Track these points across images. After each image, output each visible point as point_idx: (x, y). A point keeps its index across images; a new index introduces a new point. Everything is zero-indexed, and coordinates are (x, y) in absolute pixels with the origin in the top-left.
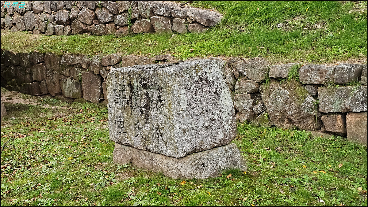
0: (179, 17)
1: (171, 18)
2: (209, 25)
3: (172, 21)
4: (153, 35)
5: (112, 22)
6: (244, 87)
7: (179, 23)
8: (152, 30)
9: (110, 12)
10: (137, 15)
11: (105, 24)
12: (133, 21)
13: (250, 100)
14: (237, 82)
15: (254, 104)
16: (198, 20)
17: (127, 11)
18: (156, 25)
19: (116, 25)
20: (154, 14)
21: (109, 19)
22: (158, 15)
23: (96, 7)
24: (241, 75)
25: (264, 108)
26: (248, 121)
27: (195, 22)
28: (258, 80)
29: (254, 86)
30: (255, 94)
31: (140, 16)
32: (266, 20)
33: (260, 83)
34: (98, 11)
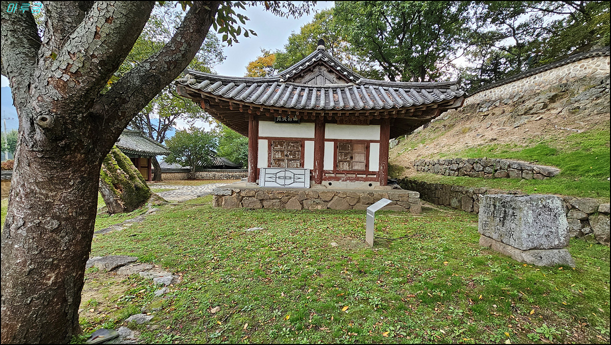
0: (527, 170)
1: (522, 170)
2: (550, 175)
3: (522, 172)
4: (508, 179)
5: (483, 171)
6: (575, 215)
7: (527, 173)
8: (508, 176)
9: (482, 166)
10: (498, 168)
11: (478, 172)
12: (496, 171)
13: (580, 224)
14: (570, 212)
15: (583, 227)
16: (541, 172)
17: (493, 165)
18: (511, 173)
19: (485, 172)
20: (510, 168)
21: (481, 169)
22: (513, 168)
23: (474, 163)
24: (573, 207)
25: (592, 231)
26: (576, 237)
27: (539, 173)
28: (588, 212)
29: (584, 216)
30: (585, 221)
31: (501, 168)
32: (597, 175)
33: (589, 214)
34: (475, 165)
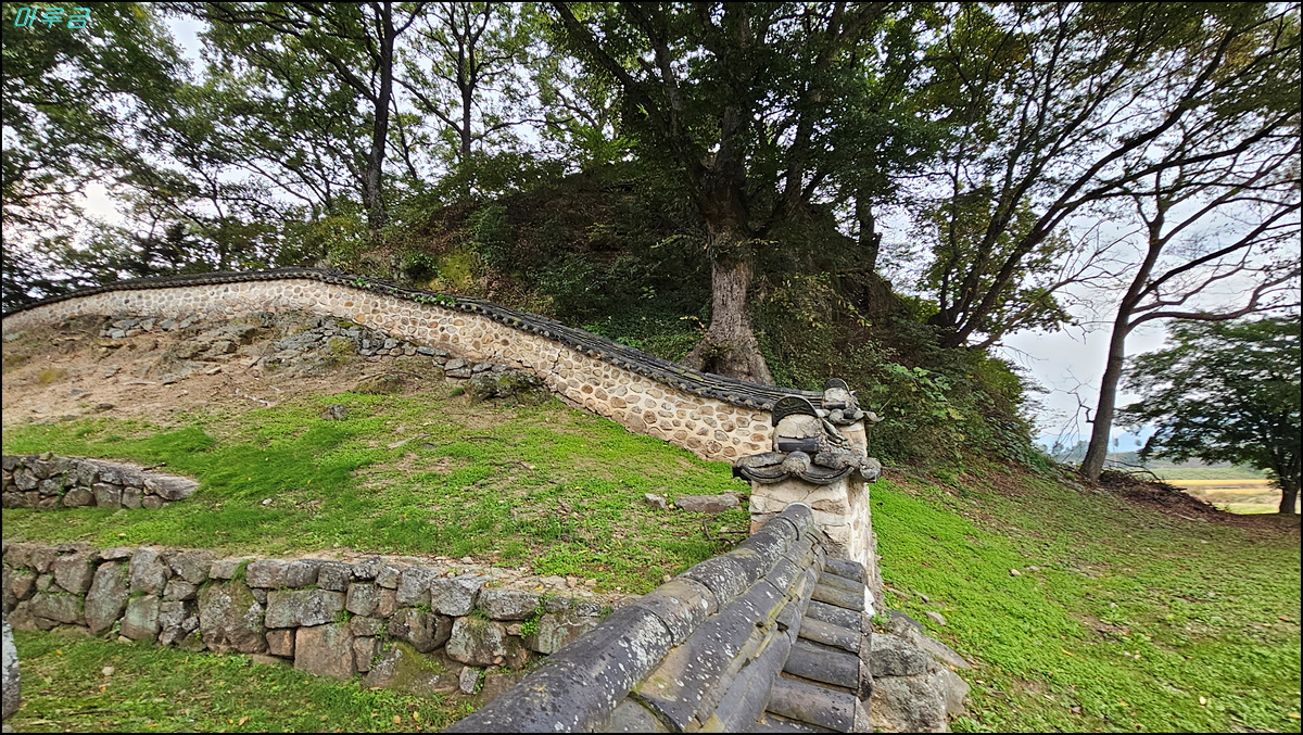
0: (132, 485)
1: (122, 486)
2: (174, 497)
3: (123, 491)
5: (36, 489)
6: (175, 592)
7: (132, 494)
8: (93, 502)
9: (35, 476)
10: (73, 481)
11: (24, 492)
12: (67, 489)
13: (182, 612)
14: (168, 585)
15: (188, 616)
16: (158, 492)
17: (60, 475)
18: (100, 495)
19: (42, 494)
20: (100, 481)
21: (32, 484)
22: (105, 482)
23: (16, 467)
24: (175, 574)
25: (197, 626)
26: (173, 643)
27: (155, 494)
28: (196, 582)
29: (190, 591)
30: (190, 603)
31: (78, 483)
32: (252, 494)
33: (198, 586)
34: (17, 474)
